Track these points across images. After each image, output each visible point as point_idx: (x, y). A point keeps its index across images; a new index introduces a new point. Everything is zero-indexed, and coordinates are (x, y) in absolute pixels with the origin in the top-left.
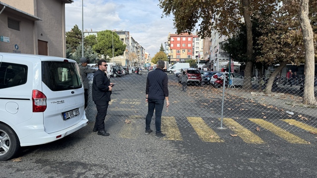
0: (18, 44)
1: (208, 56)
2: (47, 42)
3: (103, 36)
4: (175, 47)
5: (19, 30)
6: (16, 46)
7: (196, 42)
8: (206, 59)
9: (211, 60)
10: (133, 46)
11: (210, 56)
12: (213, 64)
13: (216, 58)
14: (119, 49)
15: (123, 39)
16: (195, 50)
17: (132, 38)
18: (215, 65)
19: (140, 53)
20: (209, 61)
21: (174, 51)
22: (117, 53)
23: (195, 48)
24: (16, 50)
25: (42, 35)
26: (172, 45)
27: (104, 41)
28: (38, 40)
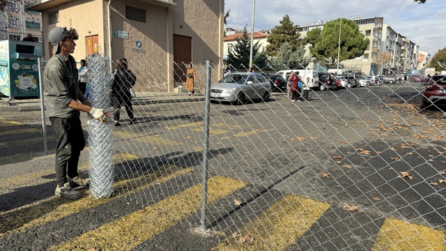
0: (140, 40)
2: (191, 38)
3: (331, 28)
5: (145, 22)
6: (137, 42)
10: (391, 42)
14: (355, 46)
15: (370, 31)
17: (389, 28)
19: (407, 52)
22: (350, 53)
24: (137, 48)
25: (181, 27)
27: (330, 35)
28: (174, 35)
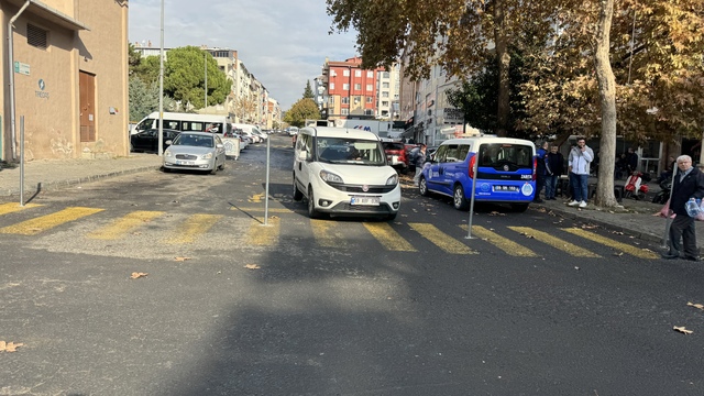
0: (44, 79)
1: (412, 113)
2: (94, 75)
3: (181, 60)
4: (338, 91)
6: (40, 82)
7: (382, 80)
8: (406, 118)
9: (418, 121)
10: (245, 84)
11: (415, 112)
12: (422, 131)
13: (428, 117)
14: (216, 89)
15: (224, 67)
16: (382, 99)
17: (241, 65)
18: (427, 132)
19: (259, 98)
20: (412, 123)
21: (337, 98)
23: (381, 95)
24: (40, 91)
25: (86, 59)
26: (332, 86)
27: (182, 70)
28: (80, 71)
